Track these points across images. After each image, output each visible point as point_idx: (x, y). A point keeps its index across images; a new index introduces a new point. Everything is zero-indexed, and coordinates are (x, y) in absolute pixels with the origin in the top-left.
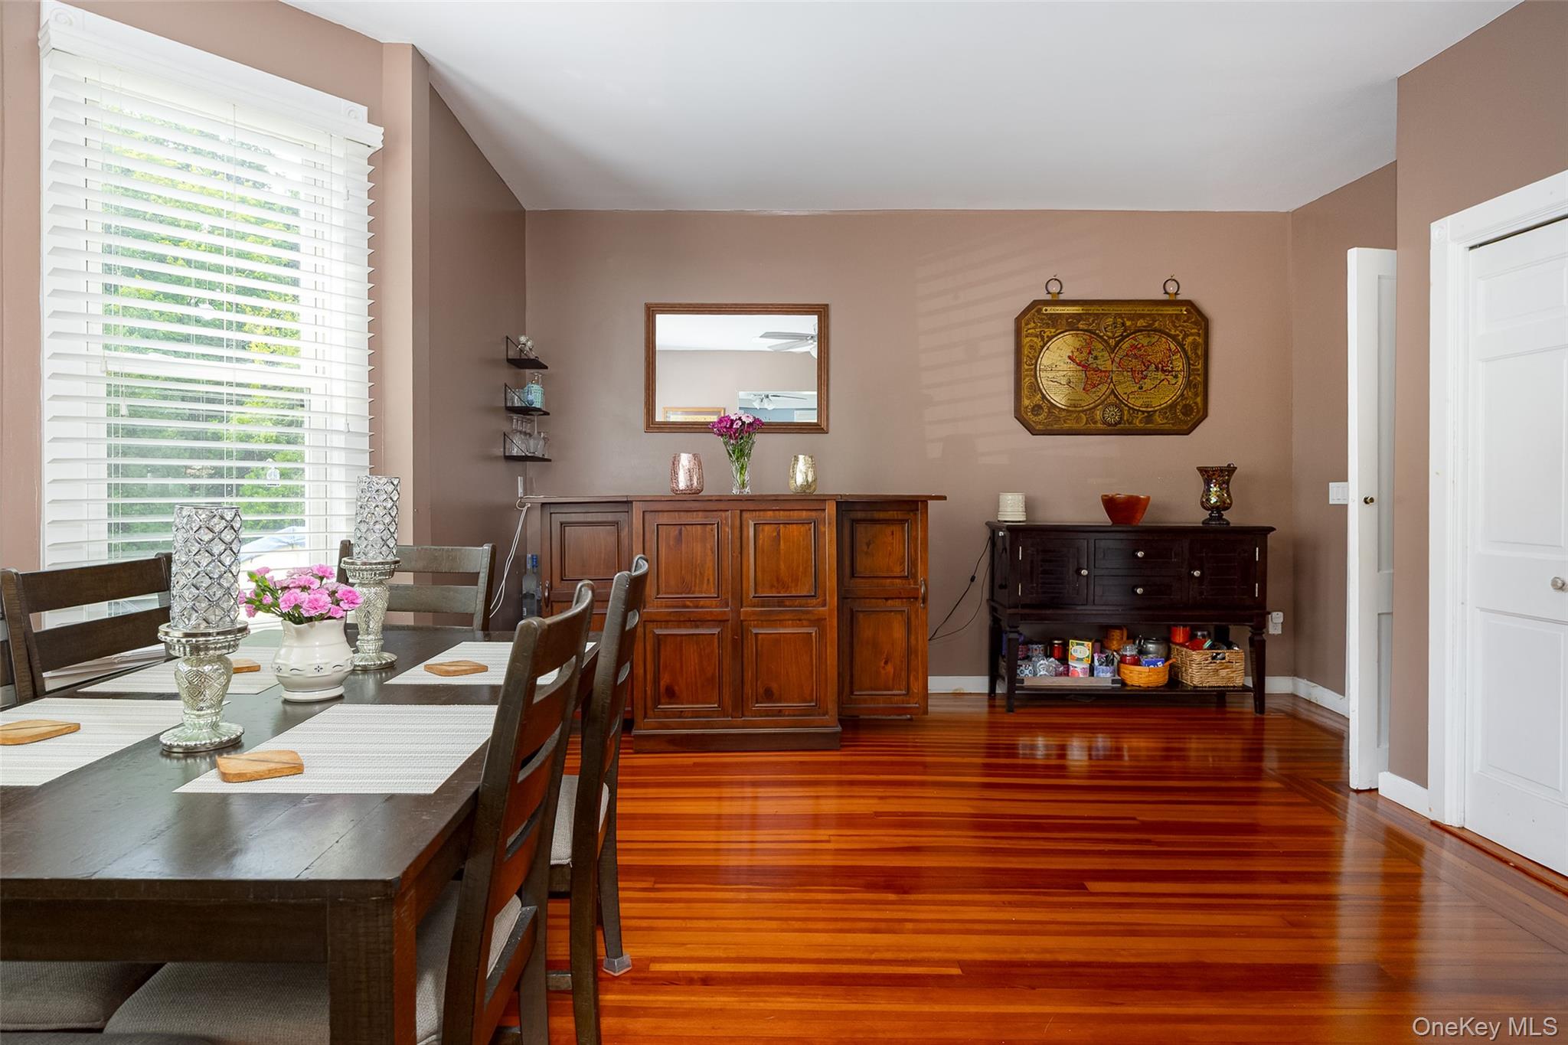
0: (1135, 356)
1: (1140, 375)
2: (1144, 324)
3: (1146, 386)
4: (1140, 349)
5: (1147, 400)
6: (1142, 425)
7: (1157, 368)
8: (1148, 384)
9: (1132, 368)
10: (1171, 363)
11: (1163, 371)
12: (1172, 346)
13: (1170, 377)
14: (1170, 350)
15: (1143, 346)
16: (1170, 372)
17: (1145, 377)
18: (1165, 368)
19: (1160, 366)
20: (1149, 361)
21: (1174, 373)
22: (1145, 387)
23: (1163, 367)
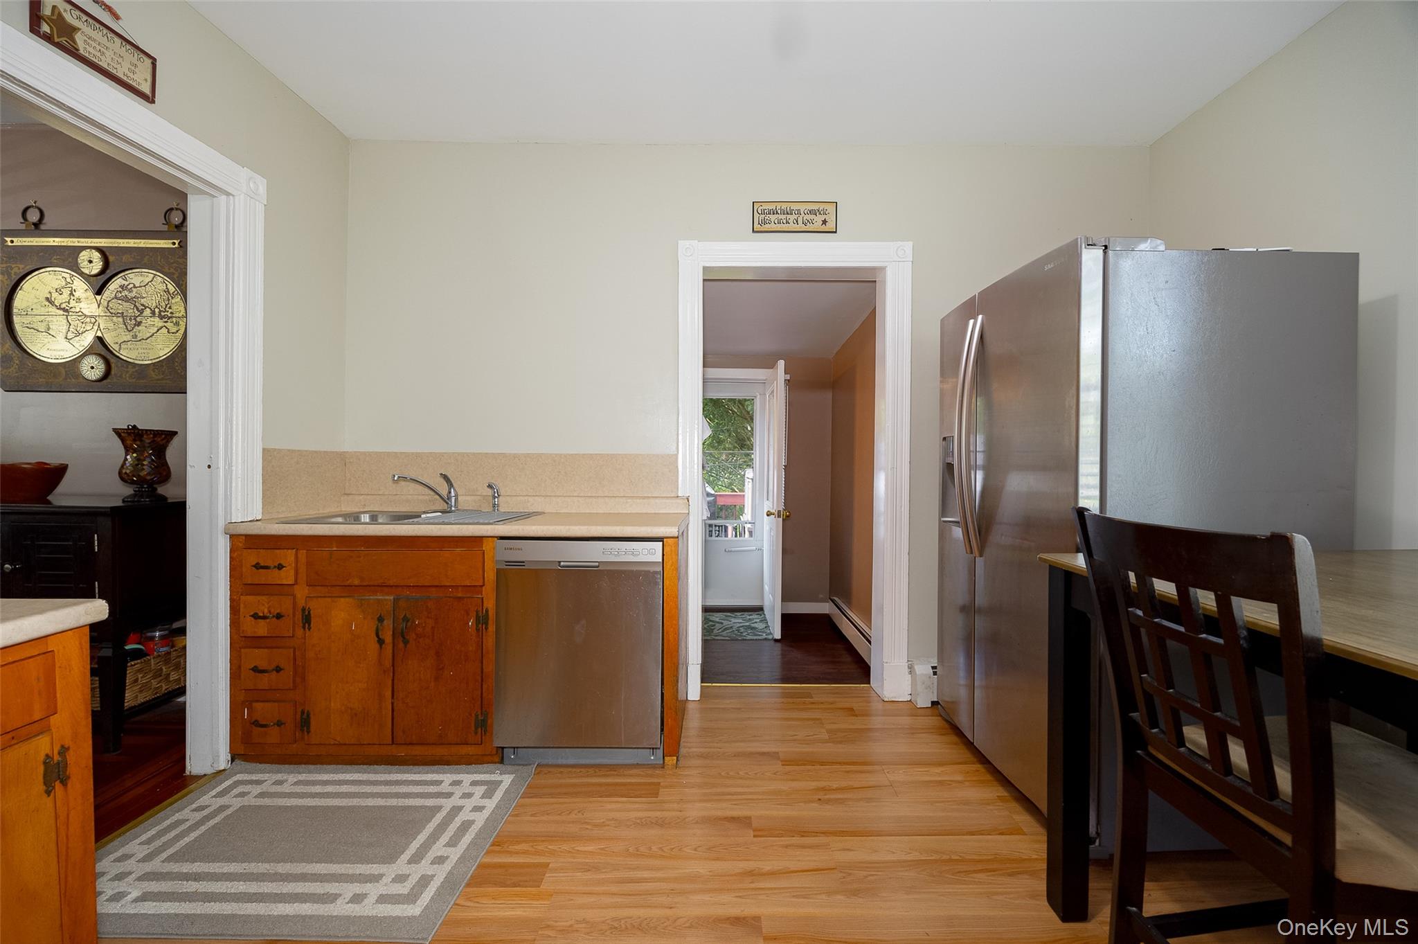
0: (126, 299)
1: (133, 322)
2: (132, 260)
3: (141, 334)
4: (130, 290)
5: (143, 351)
6: (134, 380)
7: (153, 313)
8: (142, 331)
9: (123, 313)
10: (170, 308)
11: (161, 317)
12: (170, 287)
13: (169, 325)
14: (168, 291)
15: (135, 287)
16: (169, 318)
17: (139, 324)
18: (163, 314)
19: (157, 310)
20: (143, 305)
21: (174, 320)
22: (140, 336)
23: (160, 311)
